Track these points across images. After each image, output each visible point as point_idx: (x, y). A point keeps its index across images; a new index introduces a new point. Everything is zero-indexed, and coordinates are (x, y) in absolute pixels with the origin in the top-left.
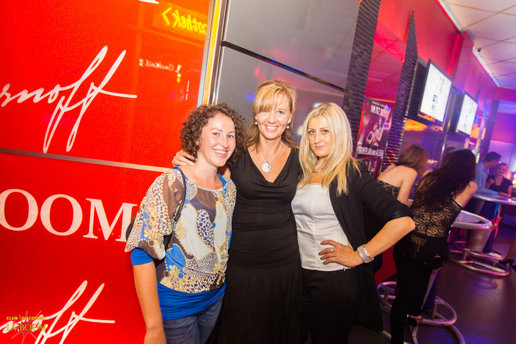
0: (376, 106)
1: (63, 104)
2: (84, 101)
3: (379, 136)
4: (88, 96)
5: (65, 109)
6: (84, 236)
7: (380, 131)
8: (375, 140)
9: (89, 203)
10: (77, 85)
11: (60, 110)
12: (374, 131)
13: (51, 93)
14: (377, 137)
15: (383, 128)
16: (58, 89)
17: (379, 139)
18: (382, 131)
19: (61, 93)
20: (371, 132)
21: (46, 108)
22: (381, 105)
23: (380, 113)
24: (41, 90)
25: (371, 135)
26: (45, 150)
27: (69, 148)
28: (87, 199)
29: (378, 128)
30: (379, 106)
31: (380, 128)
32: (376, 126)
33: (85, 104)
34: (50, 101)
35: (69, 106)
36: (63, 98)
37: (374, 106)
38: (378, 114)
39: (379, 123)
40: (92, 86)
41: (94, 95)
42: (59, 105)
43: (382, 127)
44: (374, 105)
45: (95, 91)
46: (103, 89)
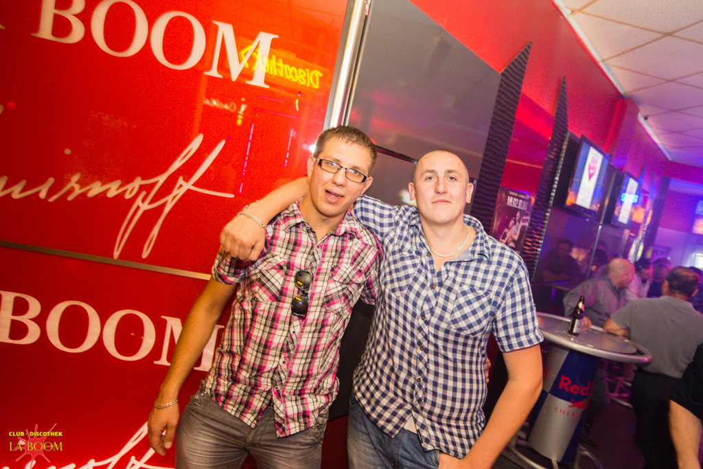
0: (514, 197)
1: (143, 201)
2: (169, 198)
3: (515, 234)
4: (175, 192)
5: (145, 206)
6: (155, 362)
7: (517, 228)
8: (511, 239)
9: (165, 321)
10: (161, 179)
11: (138, 208)
12: (509, 229)
13: (129, 187)
14: (513, 236)
15: (522, 224)
16: (138, 182)
17: (516, 238)
18: (520, 227)
19: (142, 188)
20: (506, 230)
21: (122, 205)
22: (519, 196)
23: (517, 205)
24: (118, 183)
25: (506, 233)
26: (116, 254)
27: (145, 255)
28: (163, 317)
29: (515, 224)
30: (517, 197)
31: (518, 223)
32: (512, 222)
33: (170, 202)
34: (128, 196)
35: (150, 203)
36: (144, 193)
37: (512, 198)
38: (516, 207)
39: (516, 217)
40: (181, 181)
41: (182, 191)
42: (139, 201)
43: (519, 223)
44: (511, 196)
45: (183, 187)
46: (193, 185)
